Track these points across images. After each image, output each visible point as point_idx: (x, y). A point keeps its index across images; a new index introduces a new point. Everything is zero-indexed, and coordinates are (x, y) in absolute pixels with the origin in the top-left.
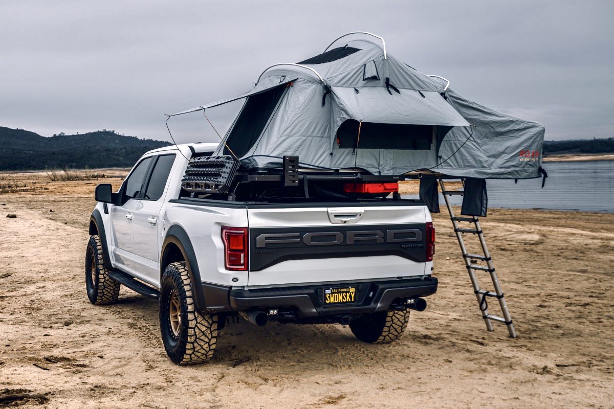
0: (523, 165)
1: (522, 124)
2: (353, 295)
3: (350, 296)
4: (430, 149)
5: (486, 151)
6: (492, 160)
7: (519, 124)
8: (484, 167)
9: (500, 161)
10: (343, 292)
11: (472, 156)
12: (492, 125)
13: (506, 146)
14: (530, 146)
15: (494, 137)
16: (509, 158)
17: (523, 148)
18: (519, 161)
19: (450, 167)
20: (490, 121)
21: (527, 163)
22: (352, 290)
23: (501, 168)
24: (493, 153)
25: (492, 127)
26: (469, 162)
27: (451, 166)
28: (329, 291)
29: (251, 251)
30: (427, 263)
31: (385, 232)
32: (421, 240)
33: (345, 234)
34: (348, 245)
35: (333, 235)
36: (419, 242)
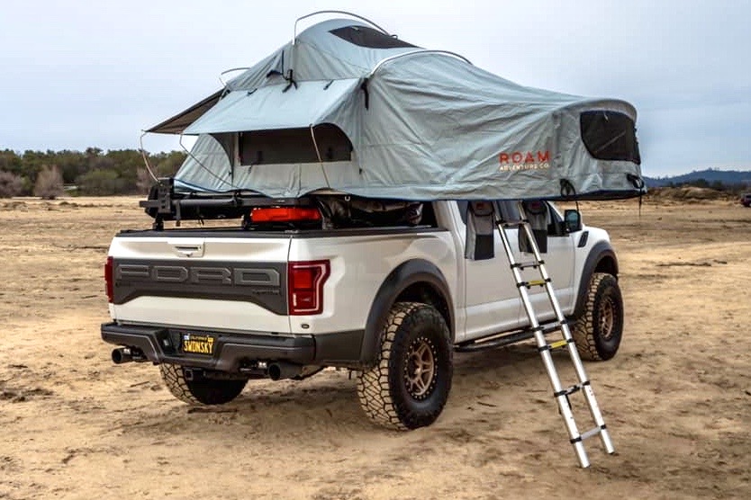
0: (508, 177)
1: (515, 108)
2: (211, 346)
3: (208, 347)
4: (350, 160)
5: (442, 158)
6: (450, 170)
7: (510, 109)
8: (433, 183)
9: (462, 172)
10: (201, 341)
11: (415, 166)
12: (453, 116)
13: (476, 148)
14: (522, 144)
15: (458, 134)
16: (478, 167)
17: (505, 149)
18: (498, 170)
19: (380, 185)
20: (448, 110)
21: (517, 173)
22: (211, 340)
23: (461, 182)
24: (454, 159)
25: (453, 119)
26: (409, 176)
27: (381, 182)
28: (187, 337)
29: (114, 282)
30: (291, 316)
31: (232, 271)
32: (278, 284)
33: (190, 270)
34: (193, 284)
35: (179, 271)
36: (275, 287)
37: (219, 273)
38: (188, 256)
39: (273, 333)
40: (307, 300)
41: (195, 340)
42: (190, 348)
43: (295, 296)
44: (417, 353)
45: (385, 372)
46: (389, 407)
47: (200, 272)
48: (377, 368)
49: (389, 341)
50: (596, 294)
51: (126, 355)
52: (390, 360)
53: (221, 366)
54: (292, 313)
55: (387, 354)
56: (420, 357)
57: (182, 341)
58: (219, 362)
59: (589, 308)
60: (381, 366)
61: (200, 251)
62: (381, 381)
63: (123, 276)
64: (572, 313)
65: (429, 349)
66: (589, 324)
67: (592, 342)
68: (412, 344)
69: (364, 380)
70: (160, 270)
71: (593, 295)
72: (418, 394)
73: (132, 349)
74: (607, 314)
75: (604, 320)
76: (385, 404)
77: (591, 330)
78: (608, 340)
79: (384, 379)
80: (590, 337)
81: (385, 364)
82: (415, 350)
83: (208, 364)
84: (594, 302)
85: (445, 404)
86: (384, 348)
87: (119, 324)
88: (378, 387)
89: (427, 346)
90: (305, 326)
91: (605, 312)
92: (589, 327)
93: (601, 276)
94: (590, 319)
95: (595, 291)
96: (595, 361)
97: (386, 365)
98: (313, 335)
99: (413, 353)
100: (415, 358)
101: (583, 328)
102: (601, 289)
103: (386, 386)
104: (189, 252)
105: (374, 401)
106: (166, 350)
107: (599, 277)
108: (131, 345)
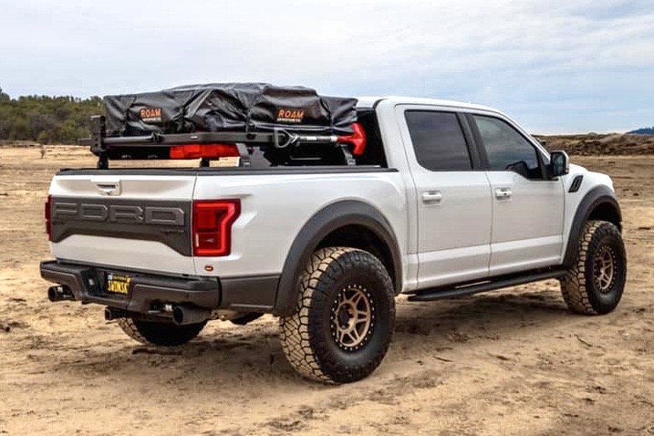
10: (121, 281)
22: (129, 280)
28: (110, 277)
29: (52, 220)
30: (196, 258)
31: (144, 210)
32: (183, 224)
33: (109, 208)
34: (112, 222)
35: (100, 209)
36: (180, 227)
37: (133, 211)
38: (108, 194)
39: (184, 275)
40: (210, 240)
41: (117, 280)
42: (112, 288)
43: (197, 237)
44: (350, 302)
45: (305, 320)
46: (310, 358)
47: (118, 210)
48: (297, 316)
49: (312, 288)
50: (590, 243)
51: (59, 293)
52: (310, 308)
53: (132, 307)
54: (196, 255)
55: (307, 302)
56: (354, 305)
57: (106, 280)
58: (131, 304)
59: (582, 258)
60: (301, 314)
61: (117, 188)
62: (301, 331)
63: (58, 214)
64: (561, 262)
65: (365, 298)
66: (581, 275)
67: (585, 295)
68: (342, 292)
69: (286, 329)
70: (86, 208)
71: (587, 244)
72: (349, 345)
73: (65, 287)
74: (607, 264)
75: (602, 271)
76: (306, 354)
77: (583, 282)
78: (606, 292)
79: (304, 328)
80: (582, 288)
81: (305, 312)
82: (348, 298)
83: (121, 304)
84: (587, 252)
85: (383, 356)
86: (305, 295)
87: (59, 262)
88: (298, 336)
89: (362, 295)
90: (210, 268)
91: (604, 262)
92: (581, 278)
93: (598, 224)
94: (583, 269)
95: (589, 239)
96: (590, 315)
97: (306, 314)
98: (218, 278)
99: (346, 301)
100: (348, 306)
101: (574, 279)
102: (596, 238)
103: (306, 336)
104: (108, 190)
105: (295, 352)
106: (91, 289)
107: (596, 225)
108: (64, 283)
